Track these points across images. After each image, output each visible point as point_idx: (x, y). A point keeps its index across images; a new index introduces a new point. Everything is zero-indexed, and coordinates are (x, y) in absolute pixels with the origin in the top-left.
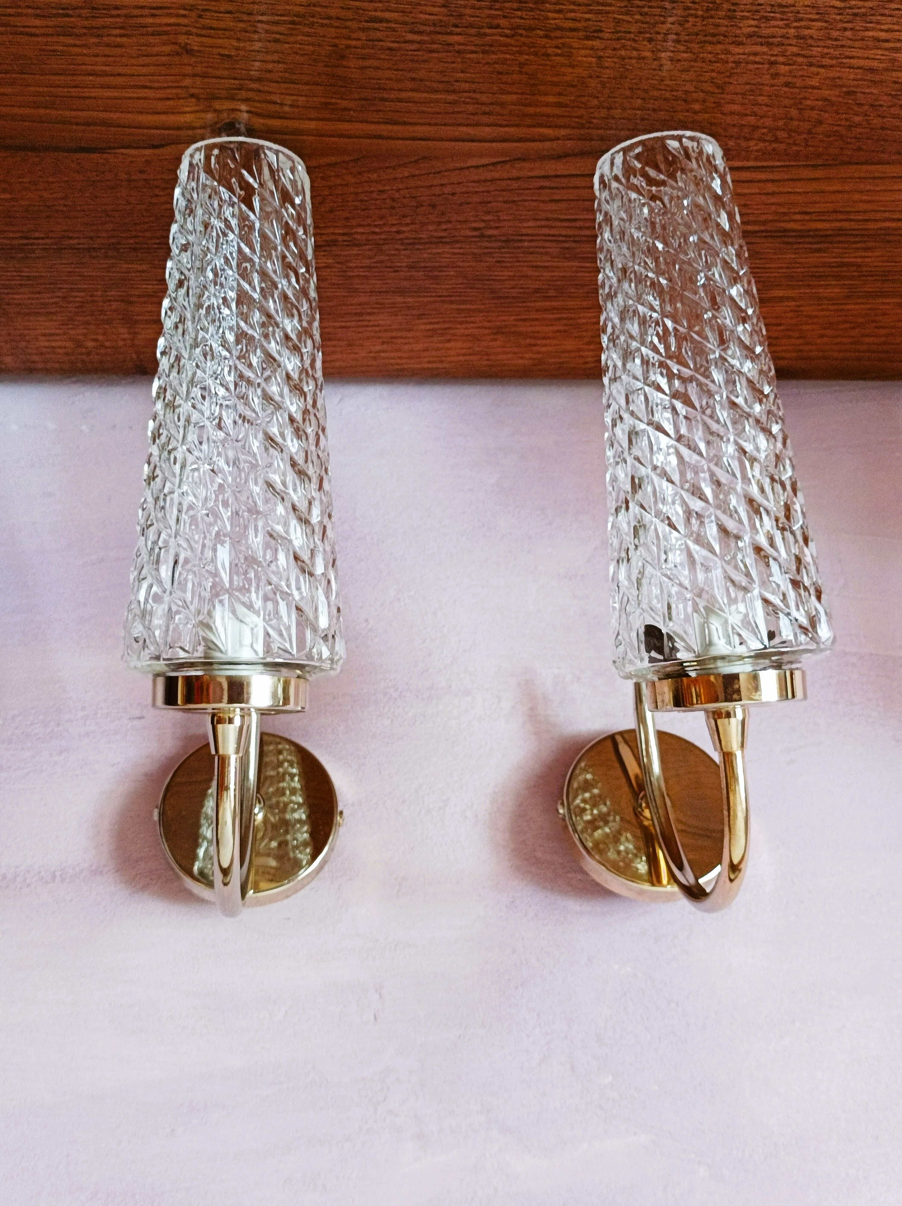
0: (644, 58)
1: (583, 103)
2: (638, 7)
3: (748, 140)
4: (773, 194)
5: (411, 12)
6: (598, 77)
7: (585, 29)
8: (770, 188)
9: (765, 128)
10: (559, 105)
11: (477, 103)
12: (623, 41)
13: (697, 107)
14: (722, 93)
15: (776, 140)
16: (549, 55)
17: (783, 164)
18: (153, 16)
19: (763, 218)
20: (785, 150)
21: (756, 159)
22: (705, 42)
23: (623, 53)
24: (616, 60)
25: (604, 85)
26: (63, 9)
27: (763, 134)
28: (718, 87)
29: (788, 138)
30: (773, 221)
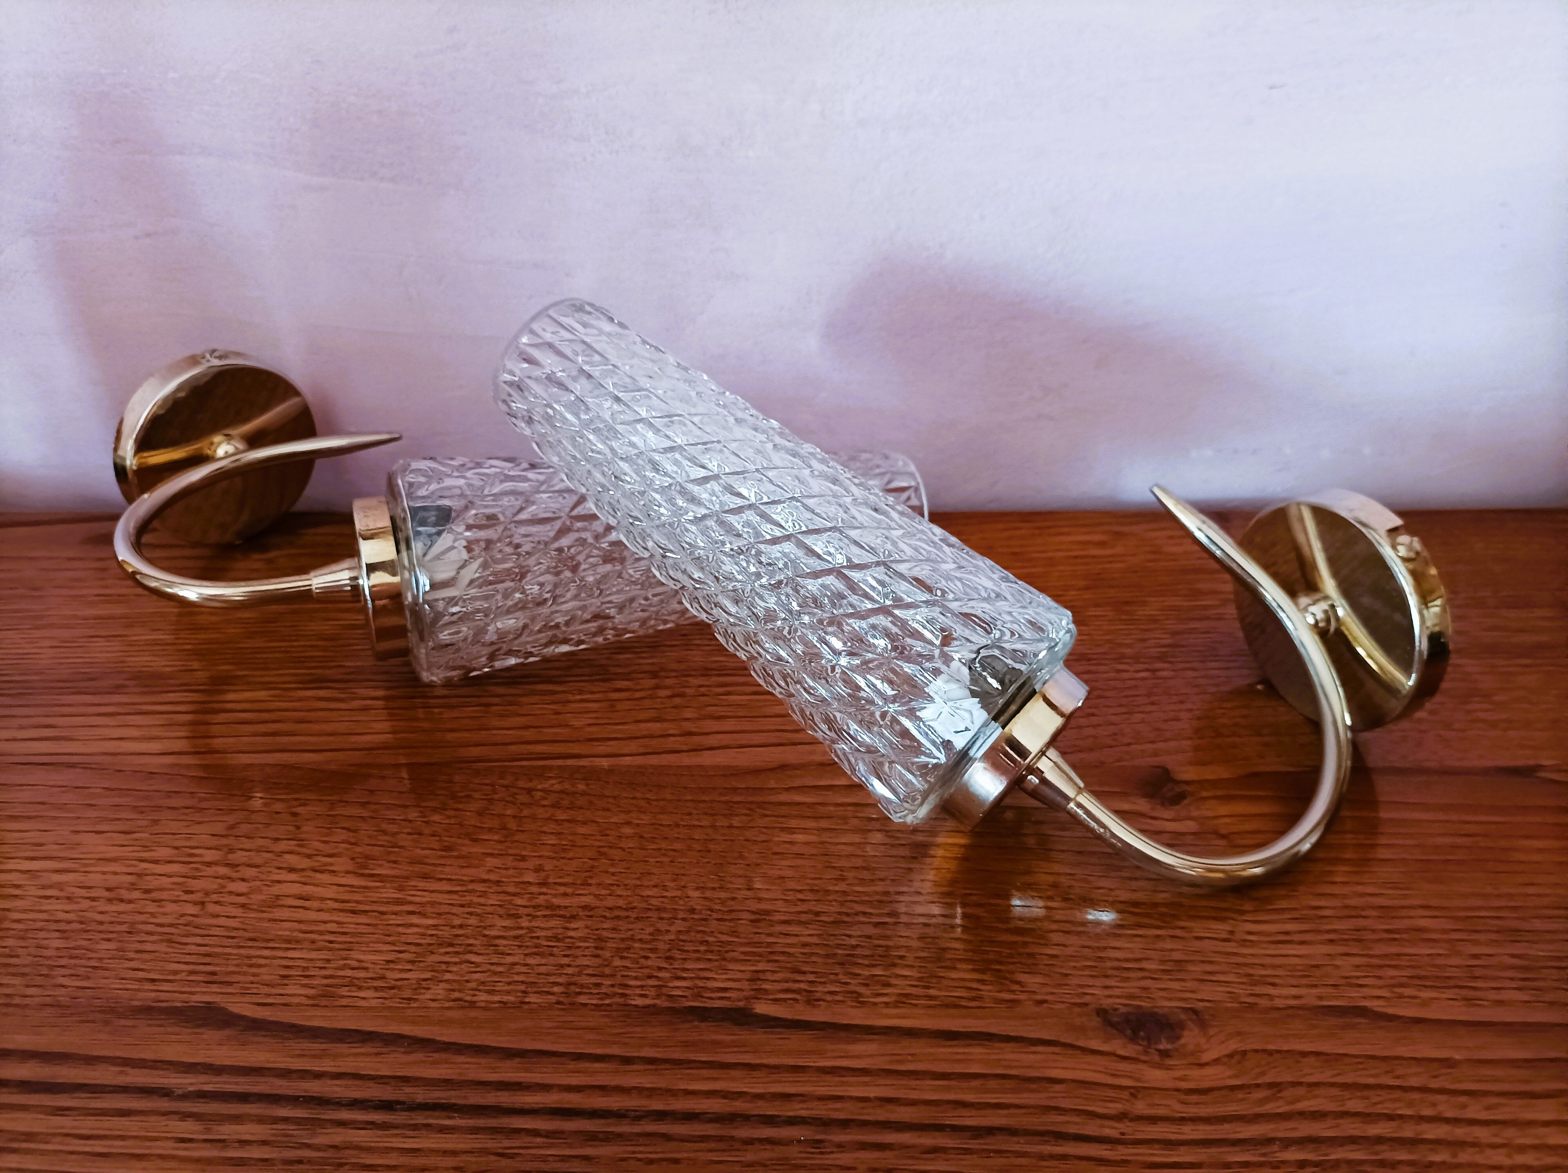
0: (697, 889)
1: (763, 833)
2: (712, 952)
3: (562, 792)
4: (527, 727)
5: (982, 941)
6: (748, 865)
7: (772, 923)
8: (529, 734)
9: (544, 806)
10: (791, 831)
11: (887, 831)
12: (725, 909)
13: (627, 830)
14: (600, 847)
15: (529, 791)
16: (812, 891)
17: (519, 763)
18: (1287, 933)
19: (535, 699)
20: (517, 779)
21: (551, 768)
22: (626, 910)
23: (723, 895)
24: (730, 886)
25: (741, 856)
26: (1396, 939)
27: (545, 798)
28: (604, 854)
29: (516, 794)
30: (524, 695)
